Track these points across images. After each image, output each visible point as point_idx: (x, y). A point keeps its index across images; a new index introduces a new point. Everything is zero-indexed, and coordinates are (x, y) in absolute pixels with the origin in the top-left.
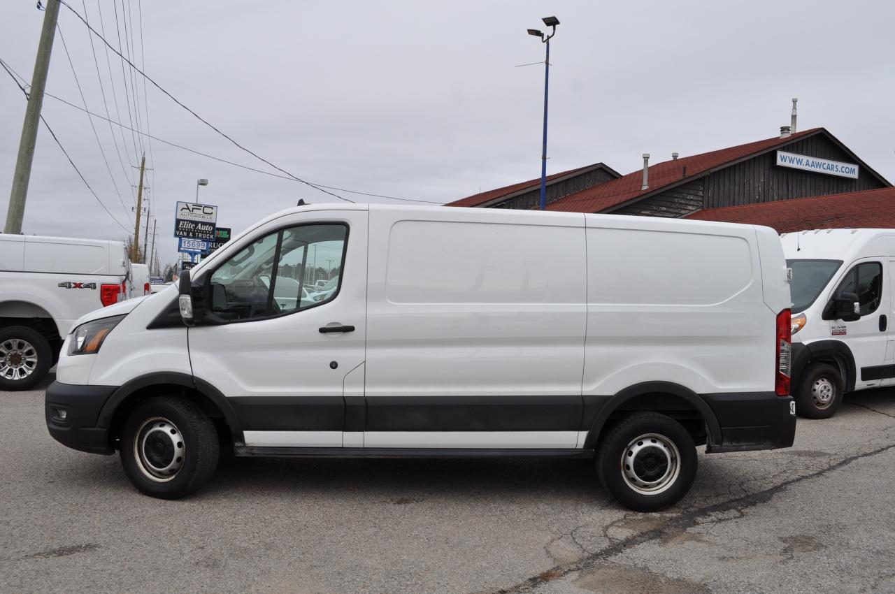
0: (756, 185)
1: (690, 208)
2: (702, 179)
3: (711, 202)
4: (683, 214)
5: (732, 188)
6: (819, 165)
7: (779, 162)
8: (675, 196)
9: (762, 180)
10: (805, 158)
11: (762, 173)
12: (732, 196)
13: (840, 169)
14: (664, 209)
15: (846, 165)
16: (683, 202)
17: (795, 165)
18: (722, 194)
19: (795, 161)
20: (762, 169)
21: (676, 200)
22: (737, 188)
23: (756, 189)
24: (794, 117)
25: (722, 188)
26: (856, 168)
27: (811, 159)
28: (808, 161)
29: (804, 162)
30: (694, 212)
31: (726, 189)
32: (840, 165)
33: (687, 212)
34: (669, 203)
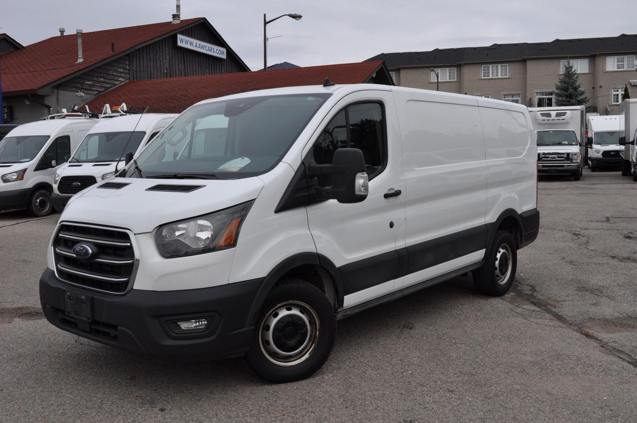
0: (164, 61)
1: (121, 79)
2: (128, 55)
3: (135, 74)
4: (116, 85)
5: (149, 63)
6: (203, 47)
7: (179, 44)
8: (110, 68)
9: (168, 58)
10: (195, 41)
11: (167, 52)
12: (149, 71)
13: (215, 51)
14: (102, 80)
15: (219, 48)
16: (115, 74)
17: (188, 47)
18: (142, 68)
19: (189, 44)
20: (167, 48)
21: (110, 72)
22: (152, 63)
23: (165, 65)
24: (178, 7)
25: (142, 63)
26: (224, 50)
27: (199, 42)
28: (196, 43)
29: (194, 44)
30: (124, 83)
31: (145, 64)
32: (216, 48)
33: (119, 82)
34: (106, 75)
